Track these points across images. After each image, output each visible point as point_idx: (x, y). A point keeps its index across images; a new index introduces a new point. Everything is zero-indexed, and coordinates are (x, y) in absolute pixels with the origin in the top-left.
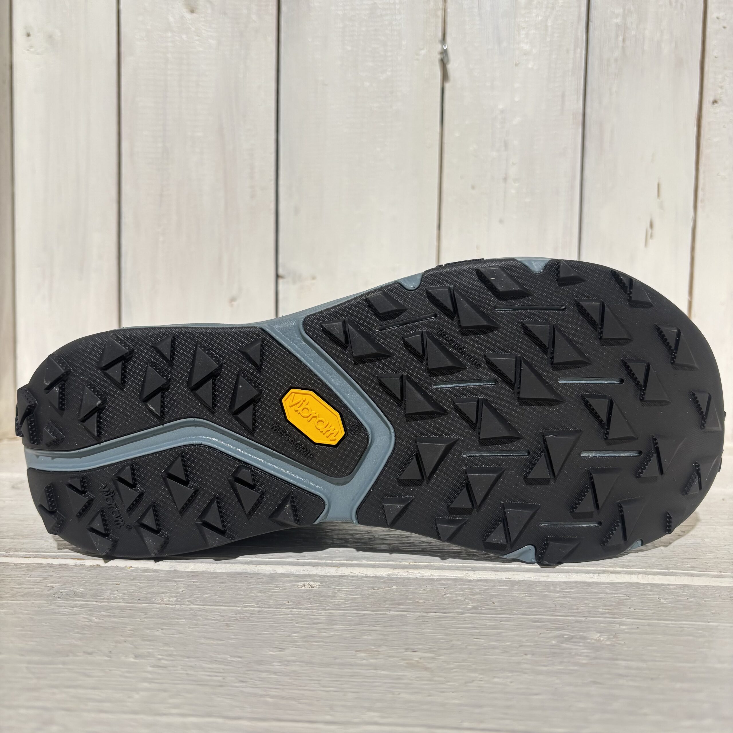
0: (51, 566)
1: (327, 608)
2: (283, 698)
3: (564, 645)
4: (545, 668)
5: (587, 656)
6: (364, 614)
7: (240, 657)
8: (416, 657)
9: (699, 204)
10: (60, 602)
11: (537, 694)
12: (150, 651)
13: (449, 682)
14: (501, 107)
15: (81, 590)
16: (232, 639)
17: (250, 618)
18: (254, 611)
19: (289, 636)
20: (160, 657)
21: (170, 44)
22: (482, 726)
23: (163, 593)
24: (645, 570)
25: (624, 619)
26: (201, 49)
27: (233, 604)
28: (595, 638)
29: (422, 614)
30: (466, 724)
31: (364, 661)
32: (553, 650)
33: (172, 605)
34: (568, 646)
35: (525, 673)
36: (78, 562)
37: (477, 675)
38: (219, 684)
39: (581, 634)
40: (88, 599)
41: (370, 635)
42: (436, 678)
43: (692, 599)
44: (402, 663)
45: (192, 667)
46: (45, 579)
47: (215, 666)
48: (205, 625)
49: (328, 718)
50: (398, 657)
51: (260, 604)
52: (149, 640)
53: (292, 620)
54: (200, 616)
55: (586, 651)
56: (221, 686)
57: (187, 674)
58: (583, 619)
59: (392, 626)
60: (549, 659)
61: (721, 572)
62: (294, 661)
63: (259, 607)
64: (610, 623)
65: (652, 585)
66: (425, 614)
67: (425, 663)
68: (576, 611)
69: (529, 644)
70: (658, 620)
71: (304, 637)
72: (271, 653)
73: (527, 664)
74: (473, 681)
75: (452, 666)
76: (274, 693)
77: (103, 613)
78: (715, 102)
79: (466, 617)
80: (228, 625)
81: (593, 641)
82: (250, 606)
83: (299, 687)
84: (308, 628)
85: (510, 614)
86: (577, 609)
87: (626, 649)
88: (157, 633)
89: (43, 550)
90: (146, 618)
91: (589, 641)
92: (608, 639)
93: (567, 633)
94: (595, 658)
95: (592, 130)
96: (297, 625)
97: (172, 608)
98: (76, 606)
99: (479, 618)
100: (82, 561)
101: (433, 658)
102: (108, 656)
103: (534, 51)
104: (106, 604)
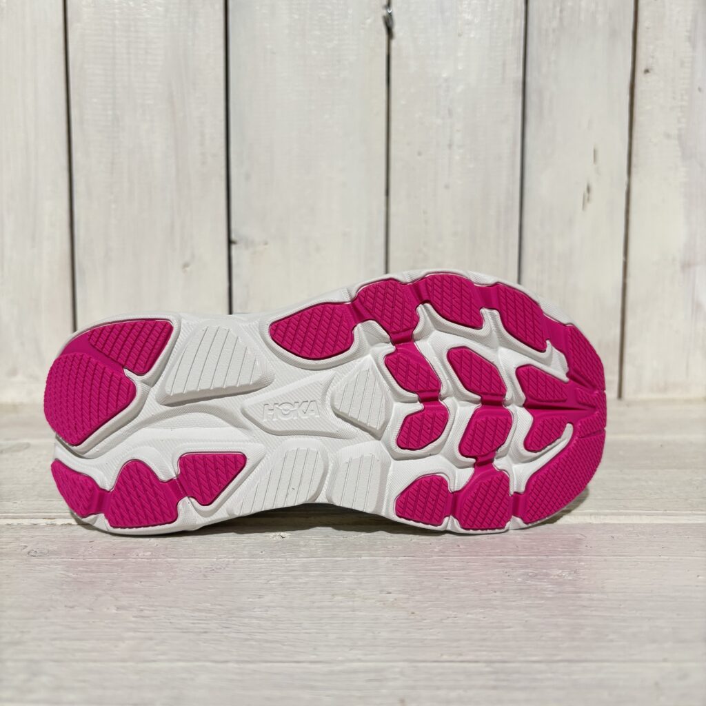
0: (22, 527)
1: (301, 556)
2: (267, 641)
3: (529, 582)
4: (514, 603)
5: (552, 591)
6: (338, 561)
7: (220, 605)
8: (391, 597)
9: (634, 170)
10: (34, 560)
11: (509, 627)
12: (132, 602)
13: (425, 620)
14: (444, 75)
15: (55, 548)
16: (210, 588)
17: (227, 569)
18: (229, 561)
19: (266, 583)
20: (141, 607)
21: (117, 11)
22: (461, 658)
23: (138, 548)
24: (596, 511)
25: (582, 556)
26: (148, 16)
27: (207, 556)
28: (558, 573)
29: (392, 558)
30: (445, 657)
31: (341, 604)
32: (519, 587)
33: (147, 559)
34: (533, 583)
35: (496, 609)
36: (49, 521)
37: (451, 612)
38: (202, 630)
39: (544, 571)
40: (62, 556)
41: (345, 580)
43: (642, 537)
44: (378, 604)
45: (174, 615)
46: (17, 539)
47: (197, 614)
48: (183, 576)
49: (313, 657)
50: (373, 599)
51: (234, 555)
52: (129, 593)
53: (266, 568)
54: (177, 568)
55: (550, 586)
56: (205, 632)
57: (171, 623)
58: (545, 558)
59: (364, 571)
60: (518, 595)
61: (666, 510)
62: (274, 607)
63: (234, 558)
64: (570, 560)
65: (605, 524)
66: (395, 558)
67: (401, 604)
68: (536, 551)
69: (496, 582)
70: (614, 556)
71: (281, 584)
72: (250, 600)
73: (496, 600)
74: (448, 618)
75: (426, 605)
76: (258, 636)
77: (81, 569)
78: (647, 71)
79: (434, 560)
80: (205, 576)
81: (556, 577)
82: (225, 557)
83: (282, 631)
84: (284, 575)
85: (475, 556)
86: (538, 549)
87: (587, 583)
88: (136, 586)
89: (13, 511)
90: (123, 572)
91: (552, 577)
92: (570, 574)
93: (530, 571)
94: (559, 592)
95: (532, 98)
96: (273, 573)
97: (148, 562)
98: (53, 564)
99: (447, 561)
100: (53, 521)
101: (408, 598)
102: (90, 609)
103: (476, 21)
104: (82, 560)
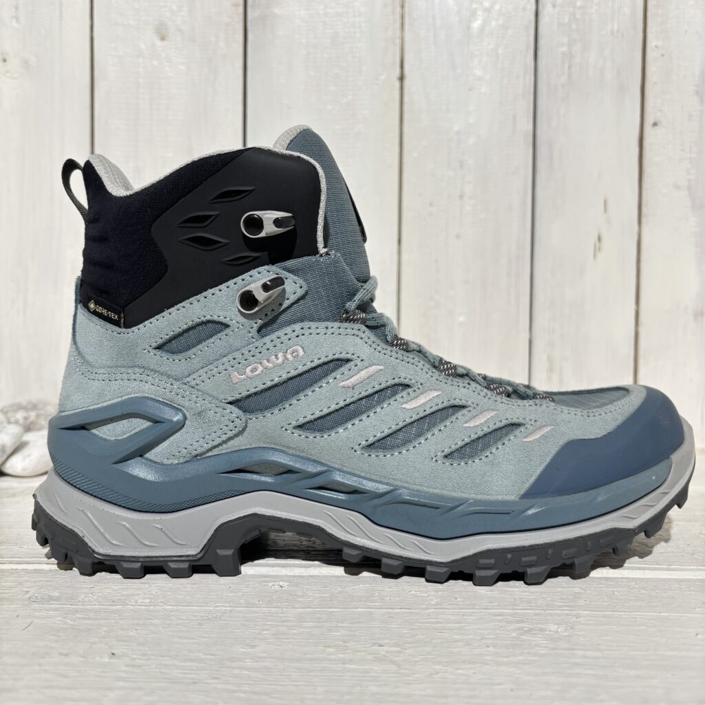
0: (26, 571)
1: (297, 606)
3: (523, 637)
4: (505, 659)
5: (546, 647)
6: (333, 612)
7: (212, 655)
8: (382, 651)
10: (36, 606)
12: (124, 651)
14: (456, 128)
15: (56, 594)
16: (204, 637)
17: (222, 617)
18: (225, 610)
19: (260, 633)
20: (134, 656)
21: (141, 70)
23: (138, 594)
25: (580, 611)
26: (171, 75)
27: (205, 605)
28: (553, 629)
29: (388, 610)
31: (333, 656)
32: (513, 642)
33: (146, 606)
34: (528, 638)
35: (487, 664)
37: (441, 667)
38: (191, 681)
39: (540, 626)
41: (339, 632)
42: (402, 671)
43: (644, 591)
44: (369, 657)
45: (166, 665)
46: (20, 584)
47: (188, 664)
48: (178, 625)
50: (365, 651)
51: (232, 604)
52: (124, 641)
53: (263, 618)
54: (174, 616)
55: (545, 642)
56: (195, 683)
58: (542, 612)
59: (360, 623)
60: (511, 650)
61: (670, 565)
63: (231, 607)
64: (567, 615)
65: (606, 579)
66: (391, 610)
67: (392, 657)
68: (535, 604)
69: (490, 636)
70: (613, 611)
71: (275, 634)
72: (243, 650)
73: (489, 655)
74: (438, 673)
75: (417, 659)
77: (78, 615)
78: (655, 124)
79: (430, 613)
80: (200, 624)
81: (551, 633)
82: (222, 606)
83: (271, 683)
84: (278, 626)
85: (472, 609)
87: (582, 639)
88: (131, 634)
89: (18, 556)
90: (120, 619)
91: (547, 632)
92: (566, 630)
93: (527, 626)
94: (554, 649)
96: (268, 623)
97: (145, 609)
98: (51, 610)
99: (442, 613)
101: (399, 652)
103: (487, 77)
104: (81, 607)
